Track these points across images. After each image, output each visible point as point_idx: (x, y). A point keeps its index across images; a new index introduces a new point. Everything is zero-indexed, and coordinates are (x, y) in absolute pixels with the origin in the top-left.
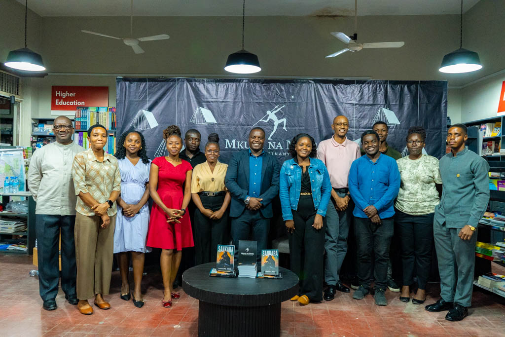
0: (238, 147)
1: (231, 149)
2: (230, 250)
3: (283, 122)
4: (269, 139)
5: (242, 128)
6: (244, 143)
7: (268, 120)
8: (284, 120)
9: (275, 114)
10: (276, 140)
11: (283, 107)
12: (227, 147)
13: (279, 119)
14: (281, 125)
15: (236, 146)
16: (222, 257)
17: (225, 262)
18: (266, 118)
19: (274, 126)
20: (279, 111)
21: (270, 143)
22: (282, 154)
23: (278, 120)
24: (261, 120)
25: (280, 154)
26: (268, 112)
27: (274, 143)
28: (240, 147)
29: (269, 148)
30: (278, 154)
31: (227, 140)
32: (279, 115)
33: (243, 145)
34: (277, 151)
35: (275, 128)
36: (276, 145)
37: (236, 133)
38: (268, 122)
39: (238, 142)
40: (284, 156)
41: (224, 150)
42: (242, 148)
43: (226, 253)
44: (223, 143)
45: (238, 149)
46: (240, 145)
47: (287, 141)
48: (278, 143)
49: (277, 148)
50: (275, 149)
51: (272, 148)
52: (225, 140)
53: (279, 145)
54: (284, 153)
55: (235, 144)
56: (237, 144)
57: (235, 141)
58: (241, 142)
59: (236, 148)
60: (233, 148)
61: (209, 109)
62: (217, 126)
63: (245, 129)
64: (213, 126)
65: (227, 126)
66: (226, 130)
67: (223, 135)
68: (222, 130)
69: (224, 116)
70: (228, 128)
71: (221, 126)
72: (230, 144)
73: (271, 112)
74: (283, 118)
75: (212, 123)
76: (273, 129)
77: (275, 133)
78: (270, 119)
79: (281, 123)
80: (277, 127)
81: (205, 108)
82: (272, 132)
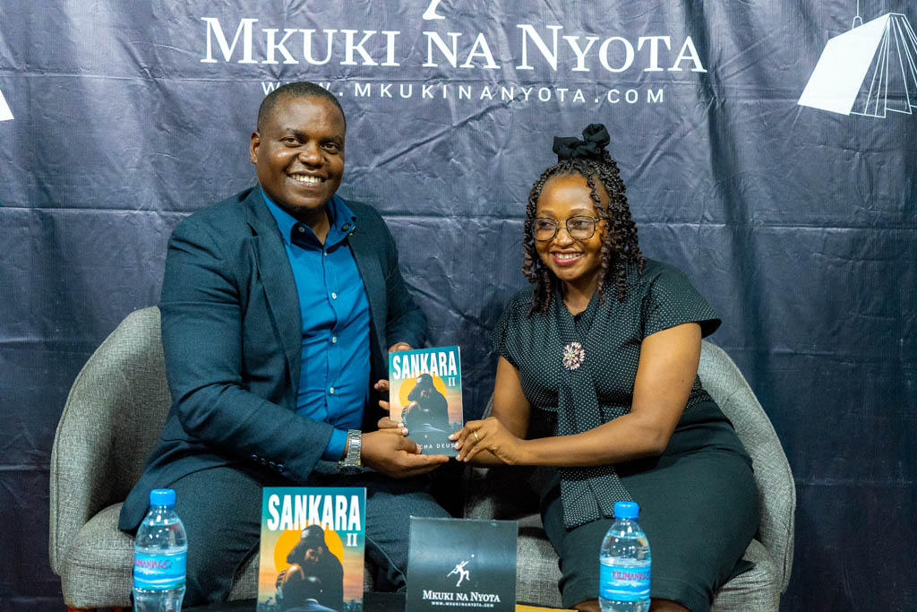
0: (271, 60)
1: (234, 68)
2: (341, 513)
4: (430, 14)
6: (298, 39)
10: (466, 21)
12: (209, 59)
15: (260, 52)
16: (291, 560)
17: (313, 590)
21: (433, 36)
22: (497, 95)
25: (486, 93)
28: (278, 55)
29: (430, 64)
30: (476, 91)
31: (213, 23)
33: (295, 45)
34: (467, 78)
36: (465, 46)
39: (271, 33)
40: (504, 106)
41: (195, 73)
42: (290, 60)
43: (316, 534)
44: (191, 36)
45: (269, 65)
46: (276, 46)
47: (522, 29)
48: (477, 35)
49: (471, 64)
50: (461, 66)
51: (446, 61)
52: (203, 19)
53: (480, 50)
54: (504, 90)
55: (255, 42)
56: (261, 43)
57: (254, 23)
58: (285, 30)
59: (260, 62)
60: (240, 62)
72: (229, 40)
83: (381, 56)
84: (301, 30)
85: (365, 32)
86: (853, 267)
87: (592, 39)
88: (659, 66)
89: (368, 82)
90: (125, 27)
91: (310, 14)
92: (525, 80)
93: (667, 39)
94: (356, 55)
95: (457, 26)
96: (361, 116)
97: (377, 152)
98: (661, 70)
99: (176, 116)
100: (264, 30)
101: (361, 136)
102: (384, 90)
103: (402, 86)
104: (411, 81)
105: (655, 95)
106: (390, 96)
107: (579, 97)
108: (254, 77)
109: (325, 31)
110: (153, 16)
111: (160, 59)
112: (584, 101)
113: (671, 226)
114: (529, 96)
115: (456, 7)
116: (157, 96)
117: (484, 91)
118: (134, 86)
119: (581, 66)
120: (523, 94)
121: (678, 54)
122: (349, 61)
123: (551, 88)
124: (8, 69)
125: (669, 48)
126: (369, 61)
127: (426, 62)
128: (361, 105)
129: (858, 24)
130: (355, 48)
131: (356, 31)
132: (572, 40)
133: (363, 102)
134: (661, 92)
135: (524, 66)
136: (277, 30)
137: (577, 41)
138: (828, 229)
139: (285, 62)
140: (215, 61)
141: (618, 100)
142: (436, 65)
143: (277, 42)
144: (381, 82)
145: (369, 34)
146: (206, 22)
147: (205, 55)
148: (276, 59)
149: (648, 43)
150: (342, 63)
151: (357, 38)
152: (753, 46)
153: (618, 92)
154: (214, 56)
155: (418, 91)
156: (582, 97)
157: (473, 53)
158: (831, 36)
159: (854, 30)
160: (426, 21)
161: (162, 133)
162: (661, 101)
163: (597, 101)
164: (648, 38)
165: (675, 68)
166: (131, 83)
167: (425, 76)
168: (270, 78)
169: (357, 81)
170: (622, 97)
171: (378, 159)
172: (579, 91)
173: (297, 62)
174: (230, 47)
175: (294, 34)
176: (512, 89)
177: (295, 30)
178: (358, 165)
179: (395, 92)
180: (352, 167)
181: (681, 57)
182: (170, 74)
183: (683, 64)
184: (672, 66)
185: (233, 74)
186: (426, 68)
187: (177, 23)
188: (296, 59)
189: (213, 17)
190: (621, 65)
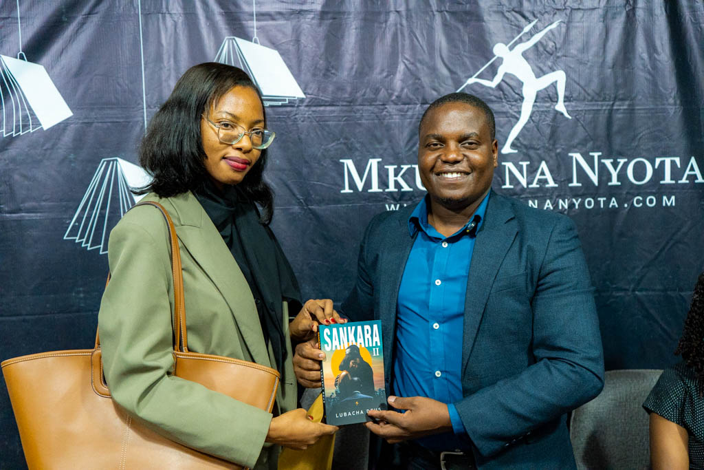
0: (392, 188)
1: (365, 196)
3: (554, 85)
4: (507, 149)
5: (403, 114)
6: (411, 171)
7: (498, 79)
8: (559, 78)
9: (525, 55)
10: (532, 153)
11: (554, 26)
12: (347, 190)
13: (540, 73)
14: (547, 96)
15: (383, 183)
18: (491, 73)
19: (522, 99)
20: (540, 42)
21: (509, 165)
22: (556, 205)
23: (538, 76)
24: (471, 81)
25: (548, 205)
26: (499, 50)
27: (525, 164)
28: (397, 184)
29: (508, 186)
30: (541, 204)
31: (349, 164)
32: (542, 58)
33: (409, 177)
34: (534, 194)
35: (527, 109)
36: (532, 170)
37: (378, 134)
38: (499, 87)
39: (391, 169)
41: (339, 202)
42: (406, 188)
44: (333, 174)
45: (391, 193)
46: (396, 178)
47: (572, 157)
48: (540, 163)
49: (537, 184)
50: (530, 186)
51: (519, 183)
52: (341, 161)
53: (542, 173)
54: (561, 201)
55: (379, 176)
56: (384, 177)
57: (378, 162)
58: (402, 166)
59: (384, 190)
60: (370, 191)
61: (274, 44)
62: (306, 109)
63: (416, 117)
64: (291, 111)
65: (345, 108)
66: (342, 123)
67: (334, 141)
68: (328, 126)
69: (333, 71)
70: (348, 114)
71: (322, 108)
72: (361, 175)
73: (511, 48)
74: (554, 71)
75: (285, 100)
76: (519, 113)
77: (524, 127)
78: (506, 74)
79: (546, 89)
80: (534, 106)
81: (256, 42)
82: (516, 123)
84: (412, 166)
87: (622, 161)
88: (671, 179)
90: (284, 170)
92: (575, 193)
93: (677, 160)
95: (527, 157)
98: (674, 182)
99: (325, 233)
100: (386, 167)
105: (669, 200)
107: (614, 203)
108: (380, 201)
110: (306, 162)
111: (311, 192)
112: (617, 206)
113: (683, 294)
114: (579, 205)
115: (525, 143)
116: (311, 219)
117: (547, 204)
118: (293, 213)
119: (615, 182)
120: (574, 204)
121: (685, 170)
123: (593, 198)
125: (679, 166)
127: (505, 184)
132: (608, 163)
134: (673, 198)
135: (575, 184)
136: (396, 167)
137: (612, 163)
139: (403, 190)
140: (352, 191)
141: (641, 204)
142: (512, 187)
143: (396, 175)
146: (343, 163)
147: (344, 188)
148: (395, 188)
149: (662, 163)
153: (641, 199)
154: (350, 188)
156: (616, 204)
157: (538, 176)
160: (504, 155)
161: (315, 246)
162: (674, 204)
163: (626, 205)
164: (662, 159)
165: (684, 181)
166: (291, 211)
168: (392, 202)
170: (644, 202)
172: (614, 199)
173: (411, 190)
174: (361, 180)
175: (408, 169)
176: (566, 200)
177: (409, 166)
181: (687, 172)
182: (319, 203)
183: (689, 177)
184: (681, 179)
185: (365, 200)
186: (505, 189)
187: (322, 165)
188: (410, 187)
189: (349, 159)
190: (643, 179)
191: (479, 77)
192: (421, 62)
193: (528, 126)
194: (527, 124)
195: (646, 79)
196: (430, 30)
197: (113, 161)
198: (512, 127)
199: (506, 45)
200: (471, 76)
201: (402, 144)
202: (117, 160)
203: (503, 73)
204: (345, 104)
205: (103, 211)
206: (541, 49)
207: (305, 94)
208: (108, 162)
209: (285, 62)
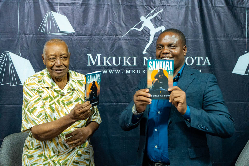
0: (105, 64)
3: (161, 31)
4: (144, 52)
5: (109, 39)
6: (112, 59)
7: (142, 28)
8: (162, 28)
9: (151, 20)
10: (153, 54)
11: (161, 11)
12: (89, 65)
13: (156, 27)
15: (102, 62)
18: (139, 26)
19: (150, 35)
20: (156, 16)
21: (145, 58)
23: (155, 28)
24: (133, 29)
26: (142, 18)
27: (150, 57)
28: (107, 63)
31: (90, 56)
32: (156, 22)
33: (111, 61)
35: (151, 39)
37: (100, 45)
38: (142, 31)
39: (105, 58)
41: (86, 69)
42: (110, 65)
44: (84, 59)
45: (104, 66)
46: (106, 61)
52: (87, 54)
55: (101, 60)
56: (102, 60)
57: (100, 55)
58: (108, 57)
59: (102, 65)
60: (97, 65)
61: (65, 14)
62: (75, 36)
63: (113, 40)
64: (70, 37)
65: (89, 36)
66: (88, 41)
67: (85, 48)
68: (83, 42)
69: (85, 24)
70: (90, 39)
71: (81, 36)
72: (94, 60)
73: (147, 18)
74: (161, 26)
75: (68, 33)
76: (149, 40)
77: (150, 45)
78: (145, 27)
79: (158, 32)
80: (154, 38)
81: (58, 13)
82: (148, 43)
83: (132, 63)
84: (112, 57)
85: (128, 57)
86: (245, 111)
88: (200, 64)
89: (130, 70)
91: (114, 53)
93: (202, 58)
94: (126, 63)
95: (151, 55)
96: (128, 78)
97: (132, 87)
98: (201, 65)
100: (103, 57)
101: (128, 83)
102: (133, 72)
103: (138, 70)
104: (140, 69)
106: (135, 73)
108: (101, 69)
109: (118, 57)
110: (75, 55)
111: (76, 65)
115: (151, 50)
121: (204, 61)
122: (125, 64)
124: (38, 69)
125: (202, 60)
126: (129, 64)
127: (144, 64)
128: (128, 76)
129: (246, 53)
130: (126, 61)
131: (126, 57)
133: (128, 75)
134: (200, 70)
136: (106, 57)
138: (239, 102)
139: (108, 65)
140: (91, 65)
142: (146, 65)
143: (106, 60)
144: (133, 70)
145: (129, 57)
146: (88, 55)
147: (88, 64)
148: (106, 64)
149: (197, 58)
150: (123, 65)
151: (126, 59)
152: (222, 59)
154: (90, 64)
155: (141, 72)
158: (240, 56)
159: (245, 55)
160: (143, 54)
164: (197, 57)
165: (204, 65)
167: (143, 68)
168: (105, 69)
169: (127, 70)
171: (132, 89)
173: (112, 65)
174: (94, 62)
175: (111, 58)
177: (111, 57)
178: (127, 90)
179: (136, 72)
180: (126, 91)
181: (205, 62)
182: (79, 69)
183: (206, 63)
184: (203, 64)
185: (95, 68)
186: (144, 66)
187: (81, 56)
188: (111, 64)
189: (90, 54)
190: (190, 64)
191: (135, 27)
192: (115, 21)
193: (152, 45)
194: (151, 44)
195: (192, 30)
196: (119, 11)
197: (7, 52)
198: (146, 45)
199: (145, 17)
200: (133, 27)
201: (109, 49)
202: (8, 52)
203: (144, 26)
204: (89, 35)
205: (3, 70)
206: (157, 19)
207: (75, 31)
208: (5, 53)
209: (68, 20)
